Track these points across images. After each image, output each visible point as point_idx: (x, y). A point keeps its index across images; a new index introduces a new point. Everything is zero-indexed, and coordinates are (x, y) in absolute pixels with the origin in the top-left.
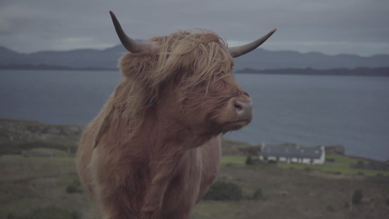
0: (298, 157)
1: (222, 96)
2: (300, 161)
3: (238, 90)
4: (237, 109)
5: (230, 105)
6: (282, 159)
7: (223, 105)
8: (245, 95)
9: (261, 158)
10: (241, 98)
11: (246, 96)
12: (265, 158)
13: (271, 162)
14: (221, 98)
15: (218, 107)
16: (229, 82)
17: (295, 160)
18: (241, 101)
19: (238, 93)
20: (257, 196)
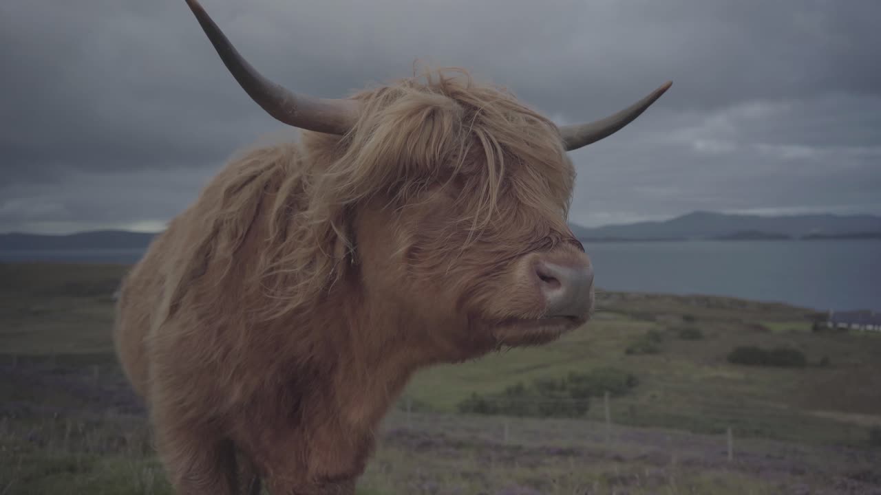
0: (874, 324)
1: (501, 247)
2: (876, 328)
3: (552, 231)
4: (544, 282)
5: (521, 271)
6: (855, 326)
7: (500, 268)
8: (570, 246)
9: (830, 325)
10: (559, 254)
11: (575, 249)
12: (835, 325)
13: (842, 329)
14: (499, 252)
15: (487, 274)
16: (531, 204)
17: (870, 327)
18: (557, 263)
19: (550, 238)
20: (824, 363)
